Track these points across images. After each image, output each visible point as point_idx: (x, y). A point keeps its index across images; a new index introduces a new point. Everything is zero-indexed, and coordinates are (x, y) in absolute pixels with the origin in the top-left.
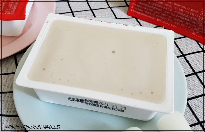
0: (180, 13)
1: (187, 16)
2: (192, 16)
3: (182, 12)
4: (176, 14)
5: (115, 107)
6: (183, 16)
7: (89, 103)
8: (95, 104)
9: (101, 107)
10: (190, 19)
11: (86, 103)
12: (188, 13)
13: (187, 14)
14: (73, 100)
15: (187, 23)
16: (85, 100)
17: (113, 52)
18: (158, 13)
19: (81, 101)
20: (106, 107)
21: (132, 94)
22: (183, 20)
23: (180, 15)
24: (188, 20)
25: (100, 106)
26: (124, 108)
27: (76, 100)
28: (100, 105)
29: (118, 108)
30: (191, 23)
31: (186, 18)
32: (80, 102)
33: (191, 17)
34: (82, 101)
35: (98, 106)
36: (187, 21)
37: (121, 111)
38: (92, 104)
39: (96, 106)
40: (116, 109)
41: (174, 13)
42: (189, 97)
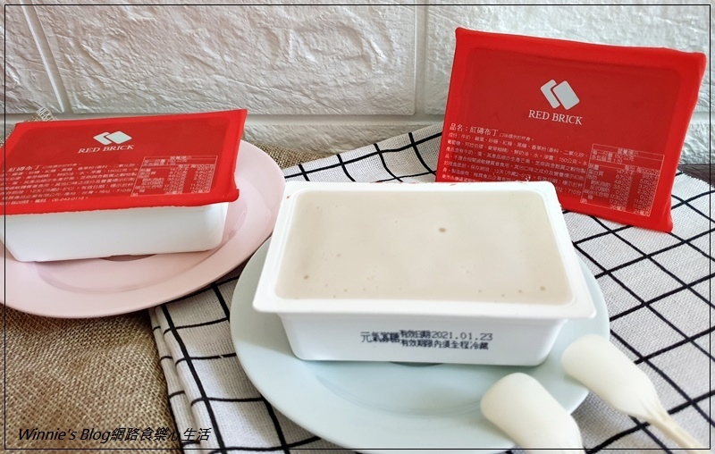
0: (548, 165)
1: (563, 167)
2: (574, 165)
3: (551, 162)
4: (541, 167)
5: (467, 339)
6: (555, 170)
7: (409, 339)
8: (424, 338)
9: (438, 346)
10: (570, 172)
11: (404, 342)
12: (563, 160)
13: (561, 163)
14: (375, 340)
15: (565, 183)
16: (402, 332)
17: (442, 230)
18: (502, 172)
19: (391, 339)
20: (447, 344)
21: (503, 296)
22: (563, 164)
23: (549, 169)
24: (567, 175)
25: (433, 343)
26: (488, 337)
27: (381, 337)
28: (434, 340)
29: (473, 341)
30: (573, 180)
31: (562, 171)
32: (390, 342)
33: (572, 168)
34: (394, 337)
35: (430, 344)
36: (564, 178)
37: (481, 348)
38: (417, 343)
39: (425, 346)
40: (469, 345)
41: (535, 166)
42: (612, 315)
